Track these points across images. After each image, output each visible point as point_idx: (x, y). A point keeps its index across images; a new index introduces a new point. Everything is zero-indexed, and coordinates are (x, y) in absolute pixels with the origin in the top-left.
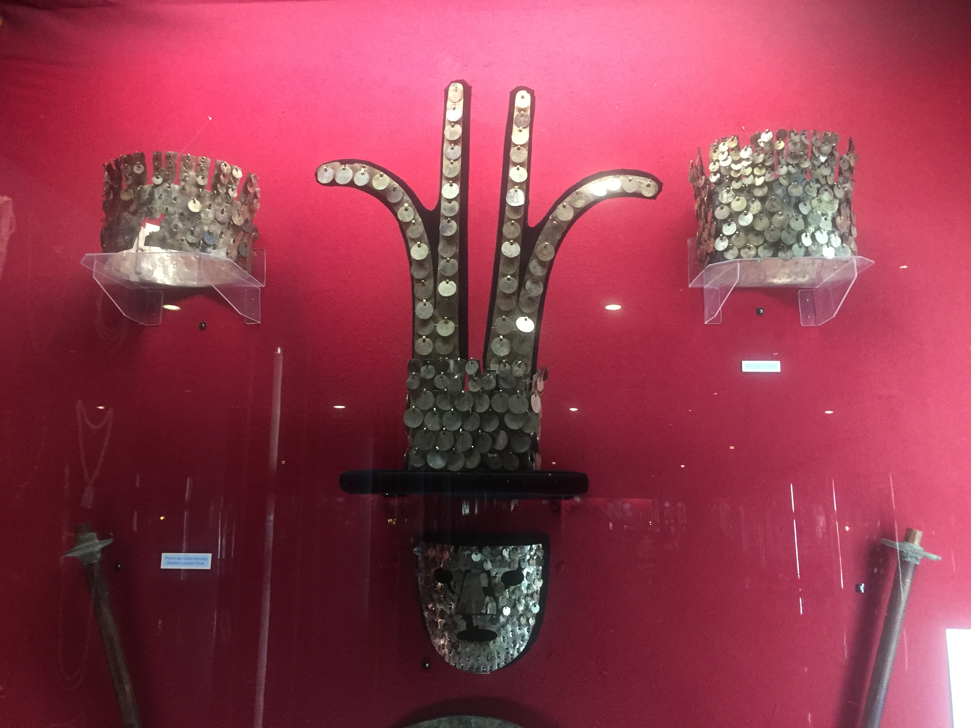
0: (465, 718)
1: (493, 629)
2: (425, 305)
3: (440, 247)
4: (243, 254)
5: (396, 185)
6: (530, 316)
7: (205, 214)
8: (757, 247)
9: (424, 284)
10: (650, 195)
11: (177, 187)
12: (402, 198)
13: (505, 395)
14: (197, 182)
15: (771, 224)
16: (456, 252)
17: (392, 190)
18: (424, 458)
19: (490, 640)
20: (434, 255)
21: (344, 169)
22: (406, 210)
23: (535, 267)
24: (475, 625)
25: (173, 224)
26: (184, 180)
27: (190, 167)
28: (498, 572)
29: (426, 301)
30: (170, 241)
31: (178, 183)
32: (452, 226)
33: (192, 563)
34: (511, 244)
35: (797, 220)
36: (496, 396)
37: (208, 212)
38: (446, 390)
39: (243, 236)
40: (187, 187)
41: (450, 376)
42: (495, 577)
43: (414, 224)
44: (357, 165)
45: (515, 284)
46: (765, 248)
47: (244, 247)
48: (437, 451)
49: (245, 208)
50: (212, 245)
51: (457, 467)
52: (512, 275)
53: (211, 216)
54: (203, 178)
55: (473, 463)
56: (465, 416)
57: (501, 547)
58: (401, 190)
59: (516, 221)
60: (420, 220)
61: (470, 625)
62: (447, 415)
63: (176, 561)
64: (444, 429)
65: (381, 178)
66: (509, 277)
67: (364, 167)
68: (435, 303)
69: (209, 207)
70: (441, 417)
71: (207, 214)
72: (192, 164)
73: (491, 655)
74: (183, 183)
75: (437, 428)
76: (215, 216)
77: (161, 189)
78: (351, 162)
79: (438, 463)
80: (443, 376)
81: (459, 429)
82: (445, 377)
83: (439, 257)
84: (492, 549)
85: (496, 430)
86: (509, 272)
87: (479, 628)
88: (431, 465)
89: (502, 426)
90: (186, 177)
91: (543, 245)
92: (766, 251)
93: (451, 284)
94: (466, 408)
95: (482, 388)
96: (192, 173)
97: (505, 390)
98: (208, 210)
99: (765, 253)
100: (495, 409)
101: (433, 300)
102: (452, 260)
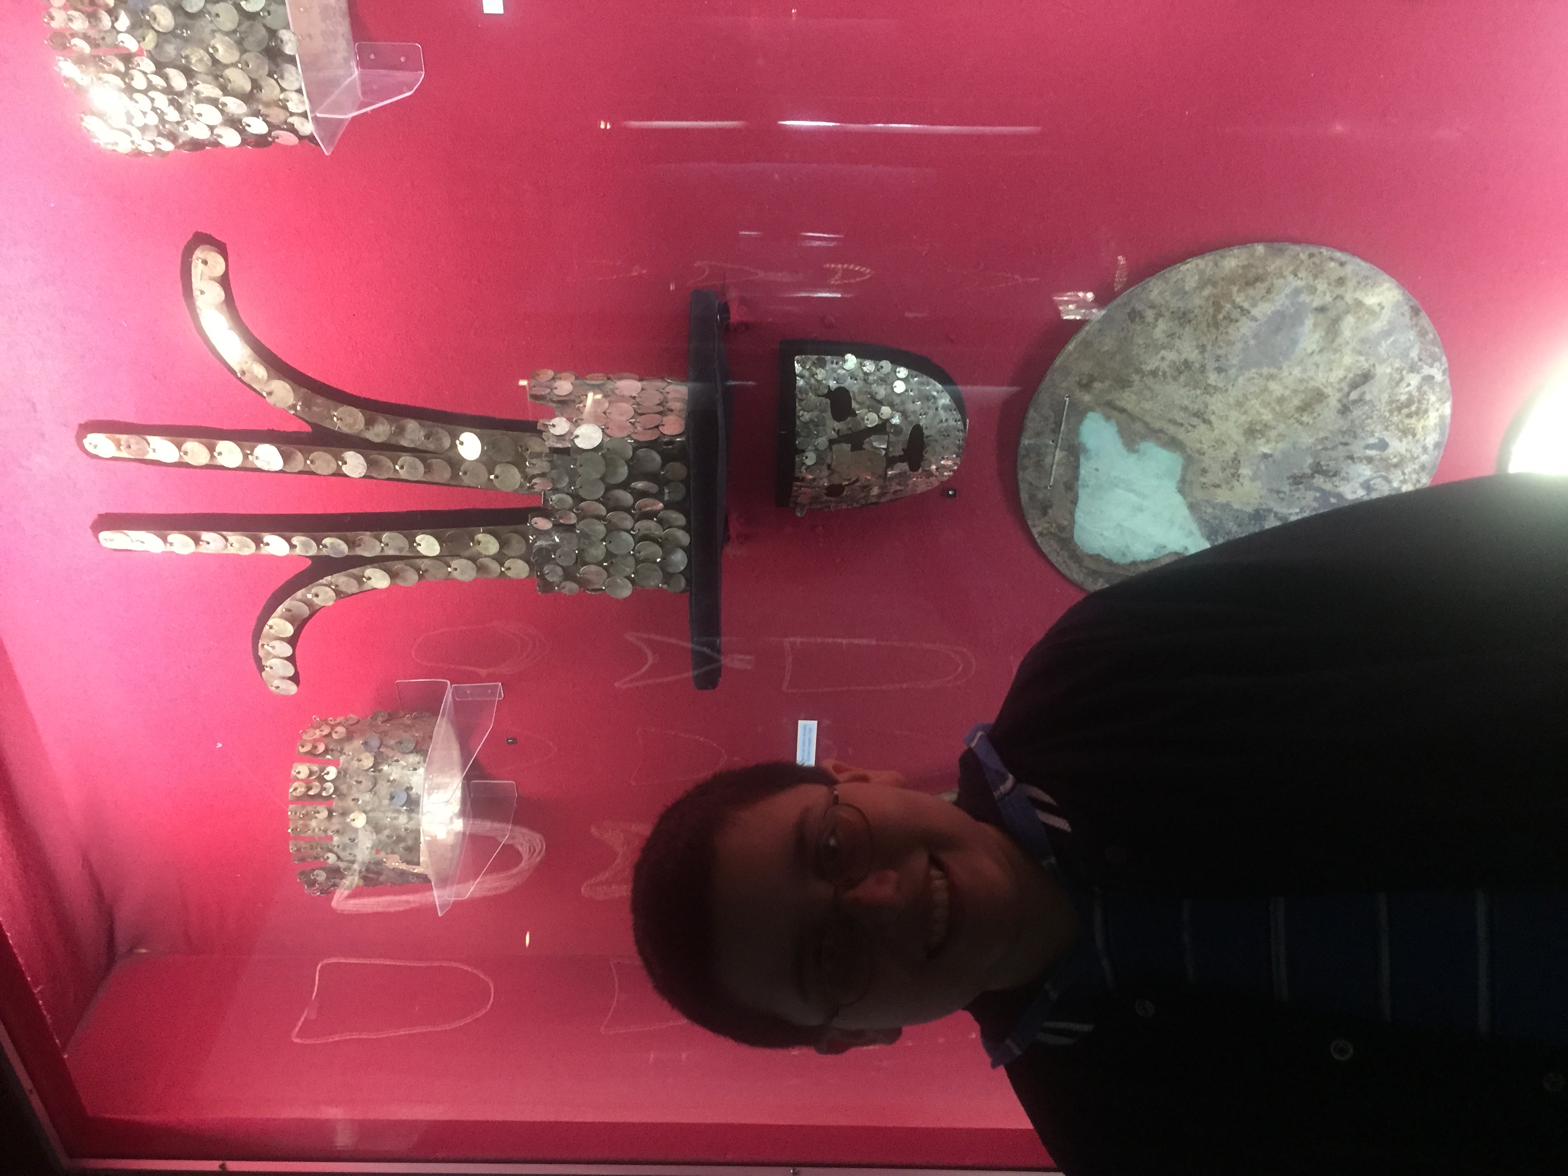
0: (1022, 451)
1: (908, 430)
2: (456, 569)
3: (367, 554)
4: (412, 746)
5: (281, 609)
6: (455, 437)
7: (366, 805)
8: (283, 90)
9: (426, 571)
10: (221, 260)
11: (336, 838)
12: (300, 600)
13: (578, 481)
14: (325, 819)
15: (234, 65)
16: (370, 536)
17: (290, 614)
18: (671, 575)
19: (922, 434)
20: (379, 561)
21: (271, 668)
22: (317, 595)
23: (377, 435)
24: (902, 453)
25: (387, 840)
26: (325, 831)
27: (306, 826)
28: (833, 427)
29: (450, 567)
30: (410, 842)
31: (331, 838)
32: (332, 544)
33: (810, 739)
34: (345, 463)
35: (217, 15)
36: (582, 493)
37: (363, 801)
38: (577, 552)
39: (387, 747)
40: (335, 827)
41: (556, 547)
42: (838, 432)
43: (337, 586)
44: (261, 653)
45: (406, 459)
46: (282, 77)
47: (402, 746)
48: (663, 559)
49: (348, 748)
50: (407, 793)
51: (684, 538)
52: (395, 463)
53: (368, 797)
54: (318, 812)
55: (680, 519)
56: (612, 529)
57: (798, 422)
58: (287, 603)
59: (306, 459)
60: (329, 578)
61: (901, 459)
62: (613, 548)
63: (806, 752)
64: (632, 552)
65: (274, 626)
66: (397, 467)
67: (263, 645)
68: (451, 556)
69: (356, 800)
70: (615, 556)
71: (366, 803)
72: (302, 825)
73: (942, 432)
74: (330, 833)
75: (631, 561)
76: (366, 792)
77: (342, 854)
78: (258, 660)
79: (679, 559)
80: (557, 554)
81: (632, 535)
82: (558, 553)
83: (382, 554)
84: (800, 436)
85: (630, 493)
86: (390, 467)
87: (905, 447)
88: (682, 568)
89: (625, 485)
90: (320, 830)
91: (339, 423)
92: (286, 75)
93: (421, 541)
94: (601, 528)
95: (571, 510)
96: (314, 823)
97: (572, 483)
98: (360, 802)
99: (291, 78)
100: (600, 496)
101: (448, 559)
102: (383, 540)
